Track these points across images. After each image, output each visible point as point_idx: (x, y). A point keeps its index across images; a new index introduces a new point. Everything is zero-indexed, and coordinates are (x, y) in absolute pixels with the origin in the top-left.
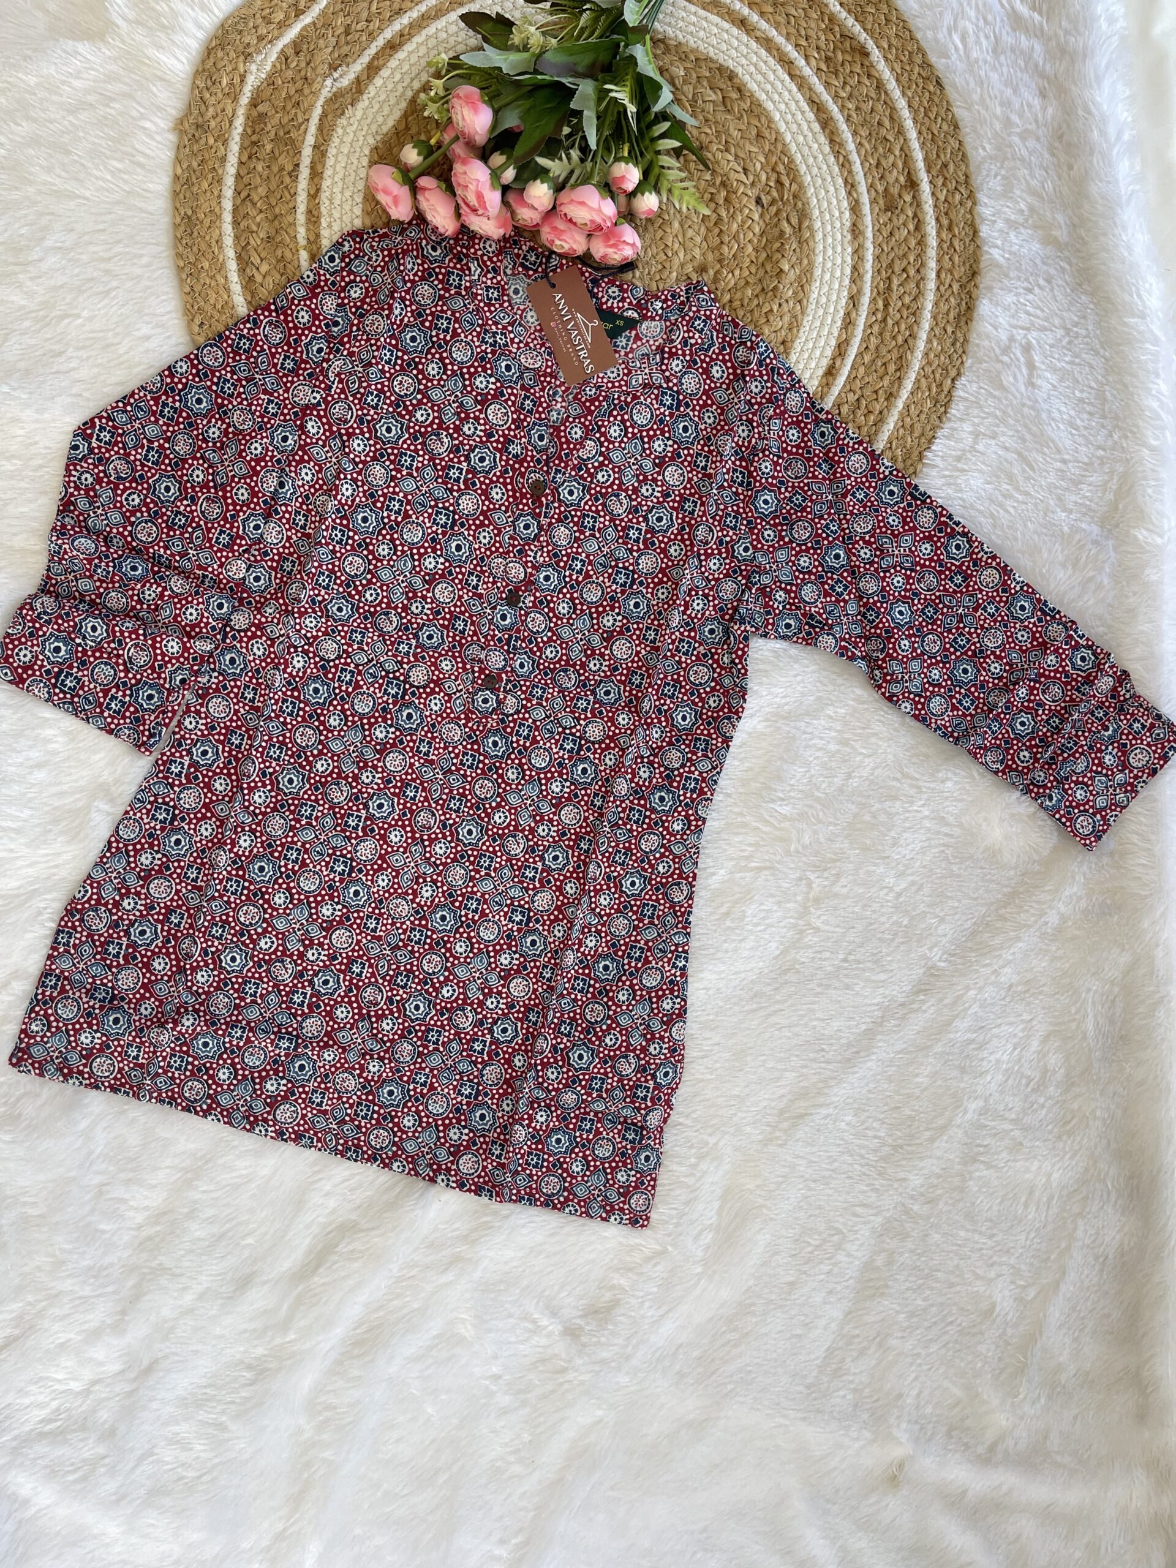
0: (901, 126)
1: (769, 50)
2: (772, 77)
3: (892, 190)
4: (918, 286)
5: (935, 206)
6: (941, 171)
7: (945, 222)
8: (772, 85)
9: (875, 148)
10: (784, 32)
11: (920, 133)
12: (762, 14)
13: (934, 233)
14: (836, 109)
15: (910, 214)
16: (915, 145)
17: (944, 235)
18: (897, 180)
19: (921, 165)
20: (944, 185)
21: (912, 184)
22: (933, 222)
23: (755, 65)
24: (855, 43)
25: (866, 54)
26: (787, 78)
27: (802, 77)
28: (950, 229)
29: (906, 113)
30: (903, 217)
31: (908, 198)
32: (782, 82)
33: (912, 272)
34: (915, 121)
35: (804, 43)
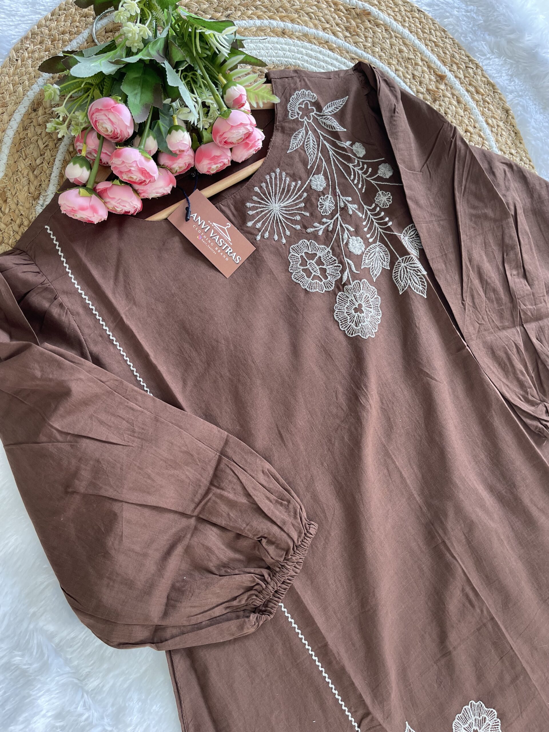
0: (414, 45)
1: (310, 42)
2: (321, 57)
3: (430, 87)
4: (480, 136)
5: (461, 83)
6: (452, 61)
7: (472, 89)
8: (323, 61)
9: (407, 67)
10: (311, 25)
11: (426, 45)
12: (292, 21)
13: (469, 99)
14: (370, 57)
15: (449, 95)
16: (428, 53)
17: (476, 97)
18: (430, 80)
19: (439, 63)
20: (459, 68)
21: (441, 78)
22: (466, 93)
23: (307, 55)
24: (358, 11)
25: (369, 14)
26: (330, 53)
27: (339, 48)
28: (478, 92)
29: (413, 38)
30: (446, 99)
31: (442, 87)
32: (328, 56)
33: (471, 129)
34: (419, 39)
35: (328, 26)
